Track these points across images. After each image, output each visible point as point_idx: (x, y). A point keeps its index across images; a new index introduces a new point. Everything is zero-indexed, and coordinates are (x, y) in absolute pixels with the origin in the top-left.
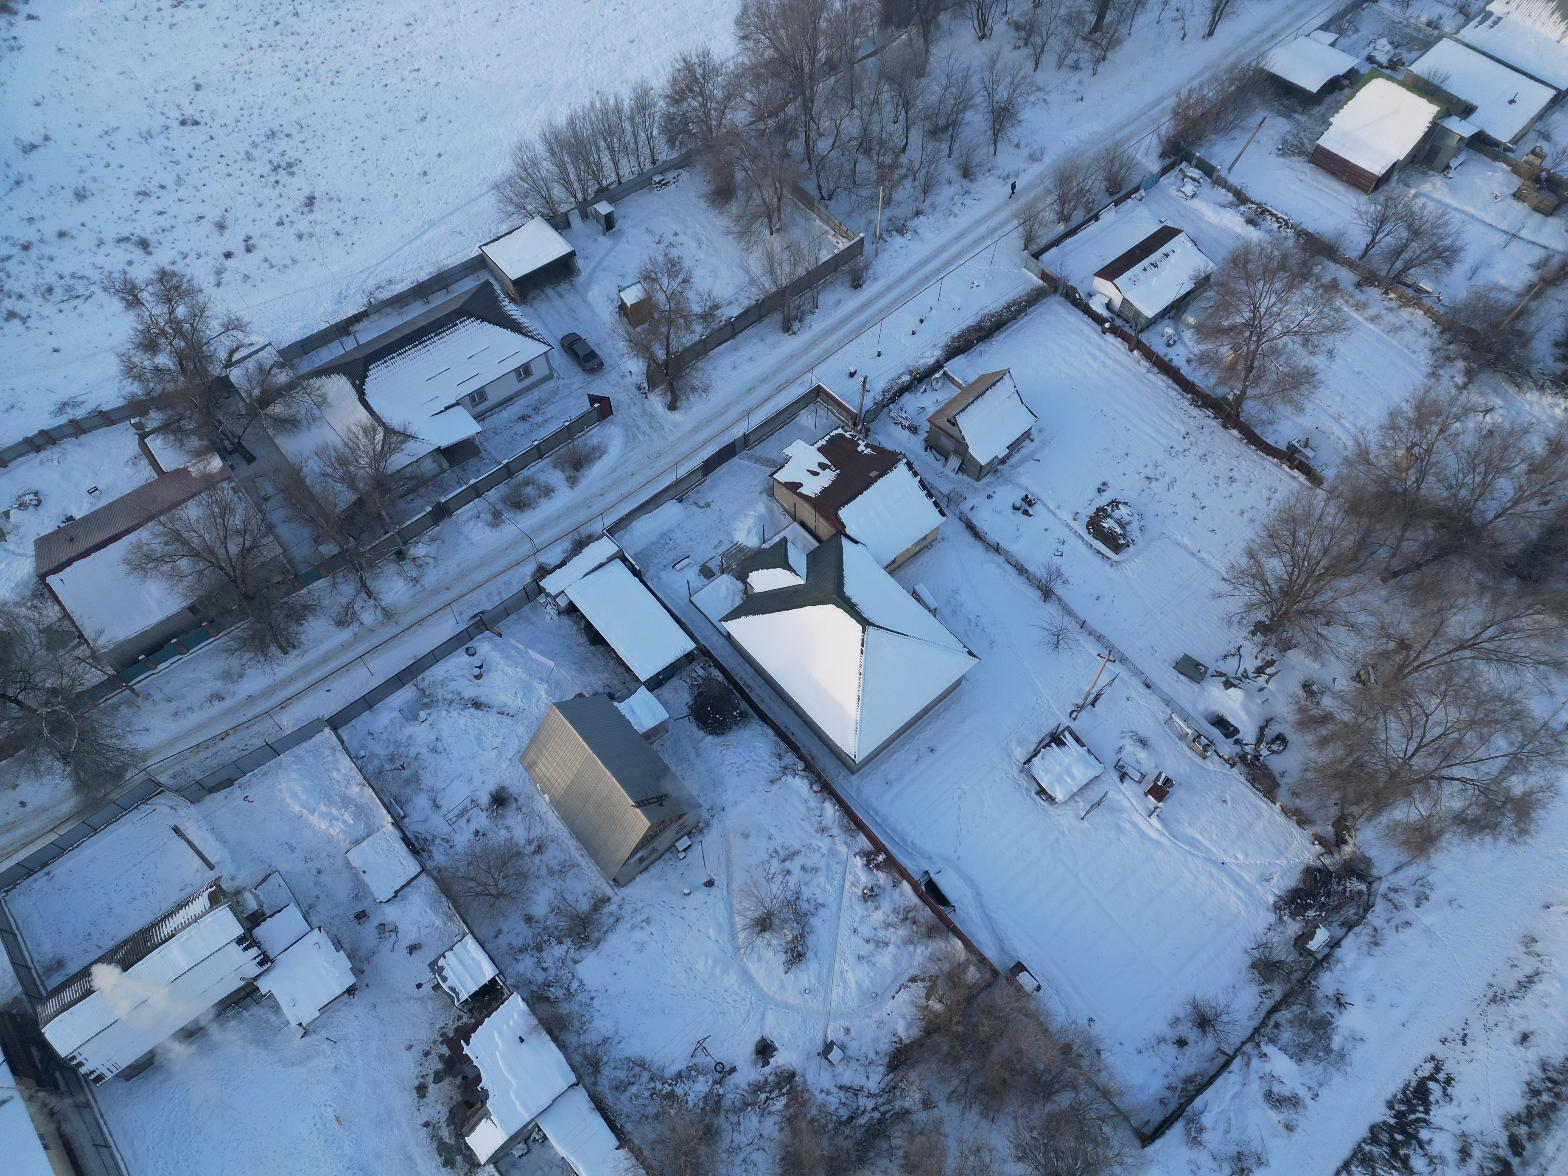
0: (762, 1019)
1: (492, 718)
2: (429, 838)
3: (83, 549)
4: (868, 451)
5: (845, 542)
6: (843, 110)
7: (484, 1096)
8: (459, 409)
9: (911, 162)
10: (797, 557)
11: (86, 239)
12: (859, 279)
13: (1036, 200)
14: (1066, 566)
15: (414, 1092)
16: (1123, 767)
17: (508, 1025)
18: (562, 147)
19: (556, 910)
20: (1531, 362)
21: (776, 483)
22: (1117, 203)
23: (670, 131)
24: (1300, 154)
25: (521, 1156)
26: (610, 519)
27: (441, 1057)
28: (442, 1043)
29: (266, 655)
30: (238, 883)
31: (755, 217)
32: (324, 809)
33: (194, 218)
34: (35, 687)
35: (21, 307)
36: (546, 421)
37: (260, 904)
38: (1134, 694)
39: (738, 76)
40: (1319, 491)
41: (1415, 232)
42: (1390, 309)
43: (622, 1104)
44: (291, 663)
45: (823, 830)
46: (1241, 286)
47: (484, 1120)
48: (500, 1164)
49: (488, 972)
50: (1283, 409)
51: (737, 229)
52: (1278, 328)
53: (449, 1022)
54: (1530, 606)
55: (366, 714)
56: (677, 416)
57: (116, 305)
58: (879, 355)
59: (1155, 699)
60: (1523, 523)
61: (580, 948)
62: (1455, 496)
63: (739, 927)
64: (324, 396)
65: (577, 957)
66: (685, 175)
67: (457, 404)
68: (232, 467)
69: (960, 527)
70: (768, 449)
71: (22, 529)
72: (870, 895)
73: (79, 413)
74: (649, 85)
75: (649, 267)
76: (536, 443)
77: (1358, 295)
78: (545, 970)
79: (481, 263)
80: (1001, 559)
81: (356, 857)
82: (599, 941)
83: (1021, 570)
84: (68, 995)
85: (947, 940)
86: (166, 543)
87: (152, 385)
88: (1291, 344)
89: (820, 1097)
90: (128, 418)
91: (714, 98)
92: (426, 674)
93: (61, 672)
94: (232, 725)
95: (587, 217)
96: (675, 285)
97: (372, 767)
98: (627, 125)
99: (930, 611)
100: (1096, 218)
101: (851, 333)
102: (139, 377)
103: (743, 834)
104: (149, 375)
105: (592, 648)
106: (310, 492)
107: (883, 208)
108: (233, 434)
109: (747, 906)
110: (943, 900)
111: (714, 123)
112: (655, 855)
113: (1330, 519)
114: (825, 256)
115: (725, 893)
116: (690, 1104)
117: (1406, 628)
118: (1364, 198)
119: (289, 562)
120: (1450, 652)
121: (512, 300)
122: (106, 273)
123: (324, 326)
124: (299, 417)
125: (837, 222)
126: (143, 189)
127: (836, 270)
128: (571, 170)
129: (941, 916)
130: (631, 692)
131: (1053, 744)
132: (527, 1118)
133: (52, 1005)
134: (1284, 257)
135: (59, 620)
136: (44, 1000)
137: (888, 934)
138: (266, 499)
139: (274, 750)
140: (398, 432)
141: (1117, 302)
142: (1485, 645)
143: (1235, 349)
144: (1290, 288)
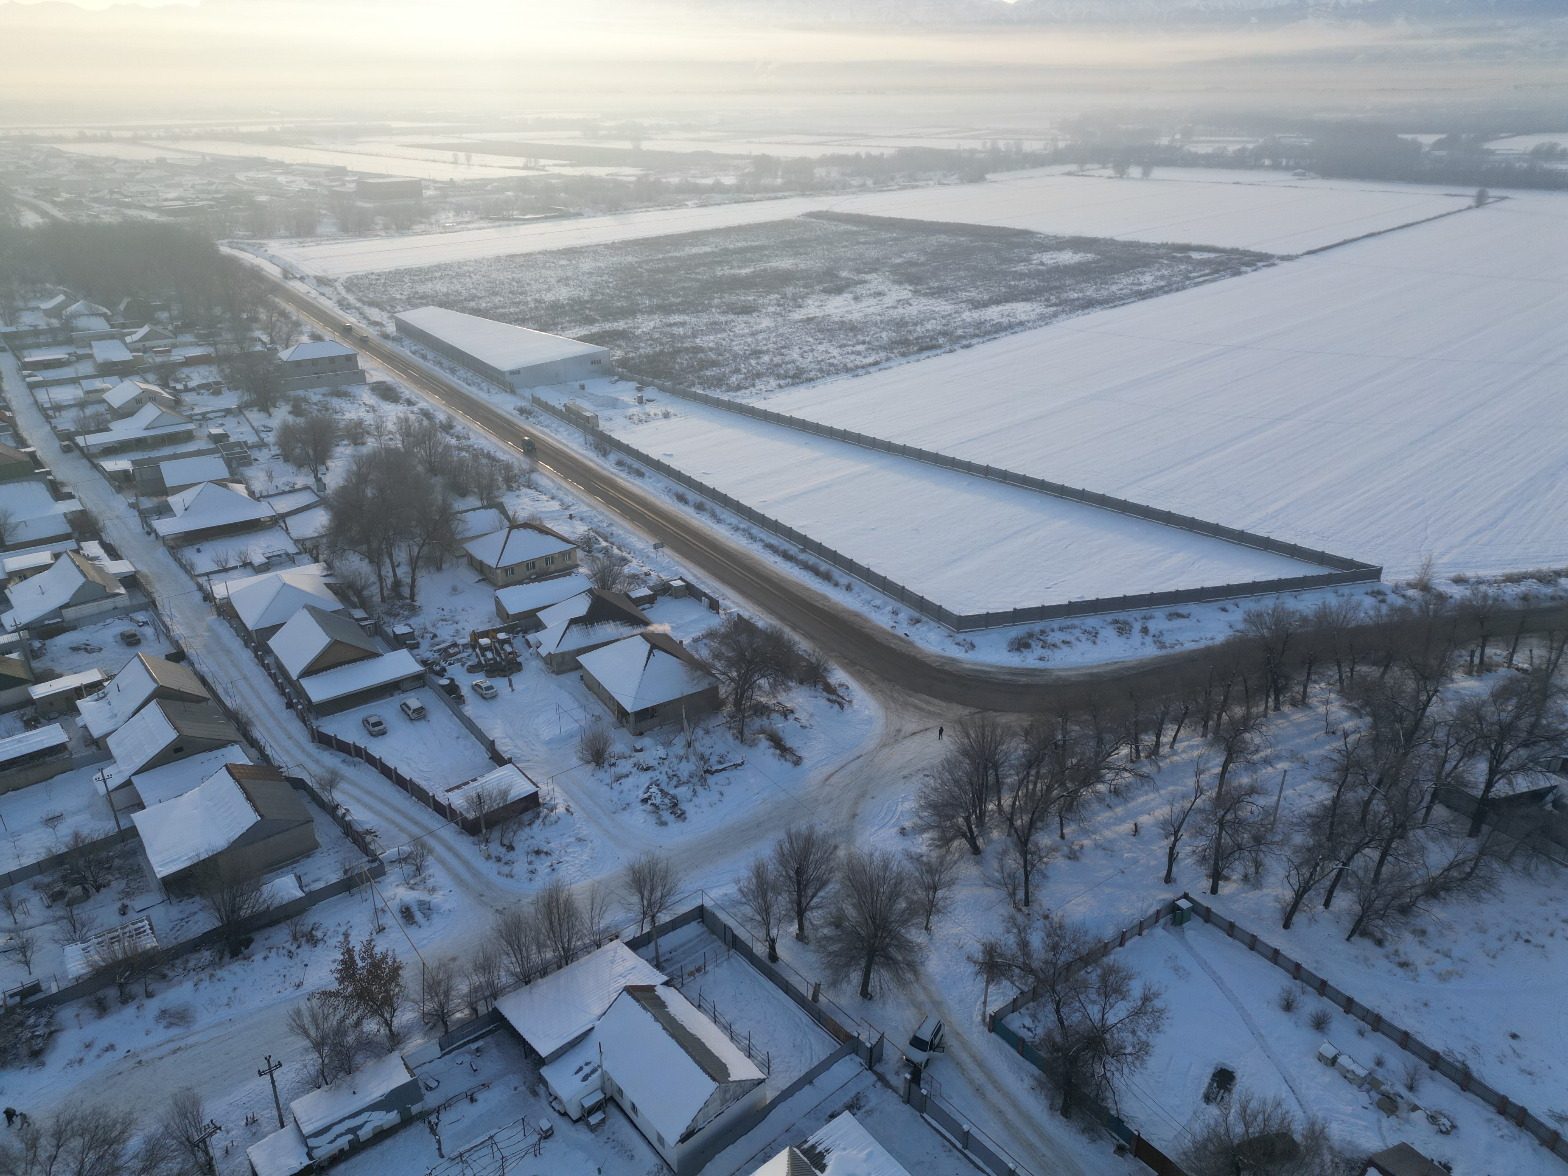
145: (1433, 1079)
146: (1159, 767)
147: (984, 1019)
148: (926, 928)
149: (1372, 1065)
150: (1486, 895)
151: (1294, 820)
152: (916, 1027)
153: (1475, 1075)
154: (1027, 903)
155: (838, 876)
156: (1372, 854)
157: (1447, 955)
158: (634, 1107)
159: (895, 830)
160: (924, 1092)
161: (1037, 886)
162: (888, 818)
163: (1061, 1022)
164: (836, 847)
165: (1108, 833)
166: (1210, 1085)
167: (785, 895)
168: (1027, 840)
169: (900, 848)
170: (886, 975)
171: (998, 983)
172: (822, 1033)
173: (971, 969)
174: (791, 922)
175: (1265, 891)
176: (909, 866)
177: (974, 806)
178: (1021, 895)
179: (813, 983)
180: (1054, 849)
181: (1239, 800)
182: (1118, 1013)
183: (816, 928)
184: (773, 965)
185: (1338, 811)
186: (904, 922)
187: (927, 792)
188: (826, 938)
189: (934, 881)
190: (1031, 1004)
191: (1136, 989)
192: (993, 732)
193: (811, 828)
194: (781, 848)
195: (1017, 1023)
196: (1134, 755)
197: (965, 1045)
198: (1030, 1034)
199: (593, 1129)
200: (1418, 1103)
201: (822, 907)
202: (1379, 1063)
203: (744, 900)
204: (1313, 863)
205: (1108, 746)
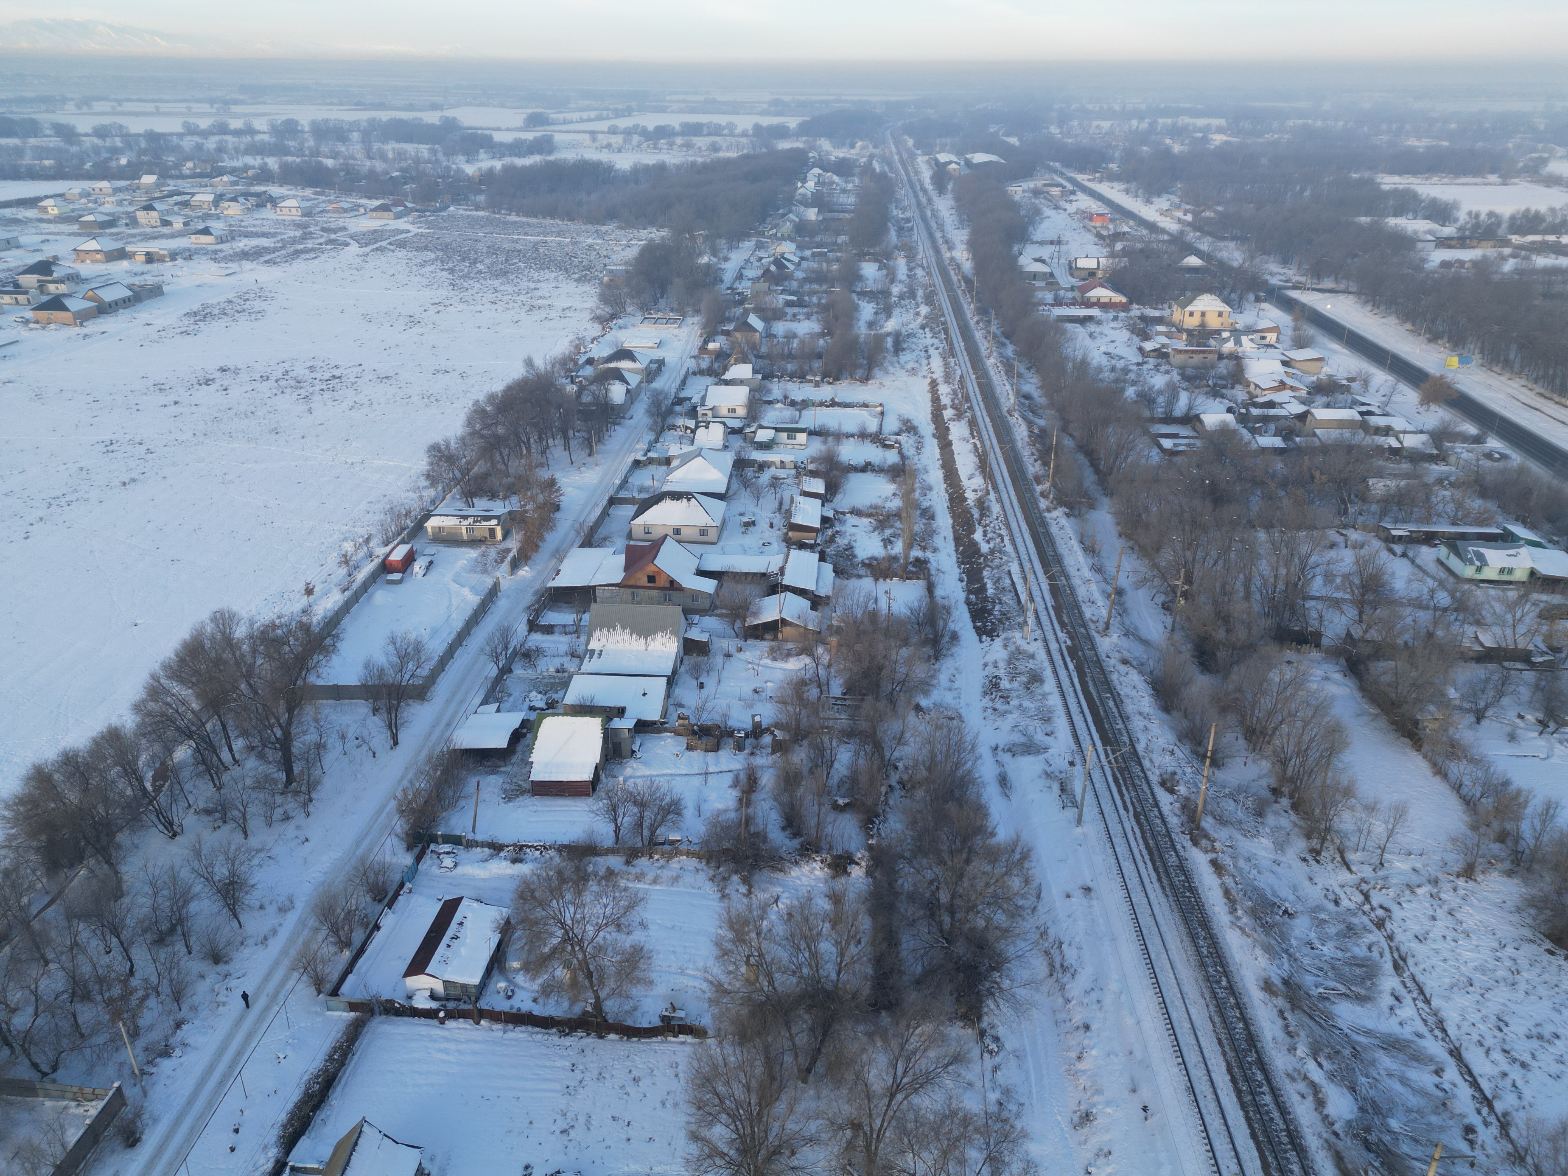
6: (34, 971)
9: (146, 980)
12: (133, 1133)
13: (306, 944)
20: (777, 850)
22: (390, 905)
24: (523, 793)
40: (709, 1041)
41: (642, 805)
42: (662, 867)
46: (539, 913)
50: (637, 991)
52: (590, 930)
54: (908, 1026)
60: (857, 967)
62: (801, 977)
77: (633, 870)
88: (608, 935)
100: (377, 927)
107: (132, 1043)
113: (733, 1059)
114: (74, 1135)
117: (847, 1110)
118: (590, 800)
120: (889, 1106)
125: (75, 1089)
127: (96, 1142)
134: (560, 873)
141: (439, 988)
142: (905, 1080)
143: (567, 965)
144: (579, 893)
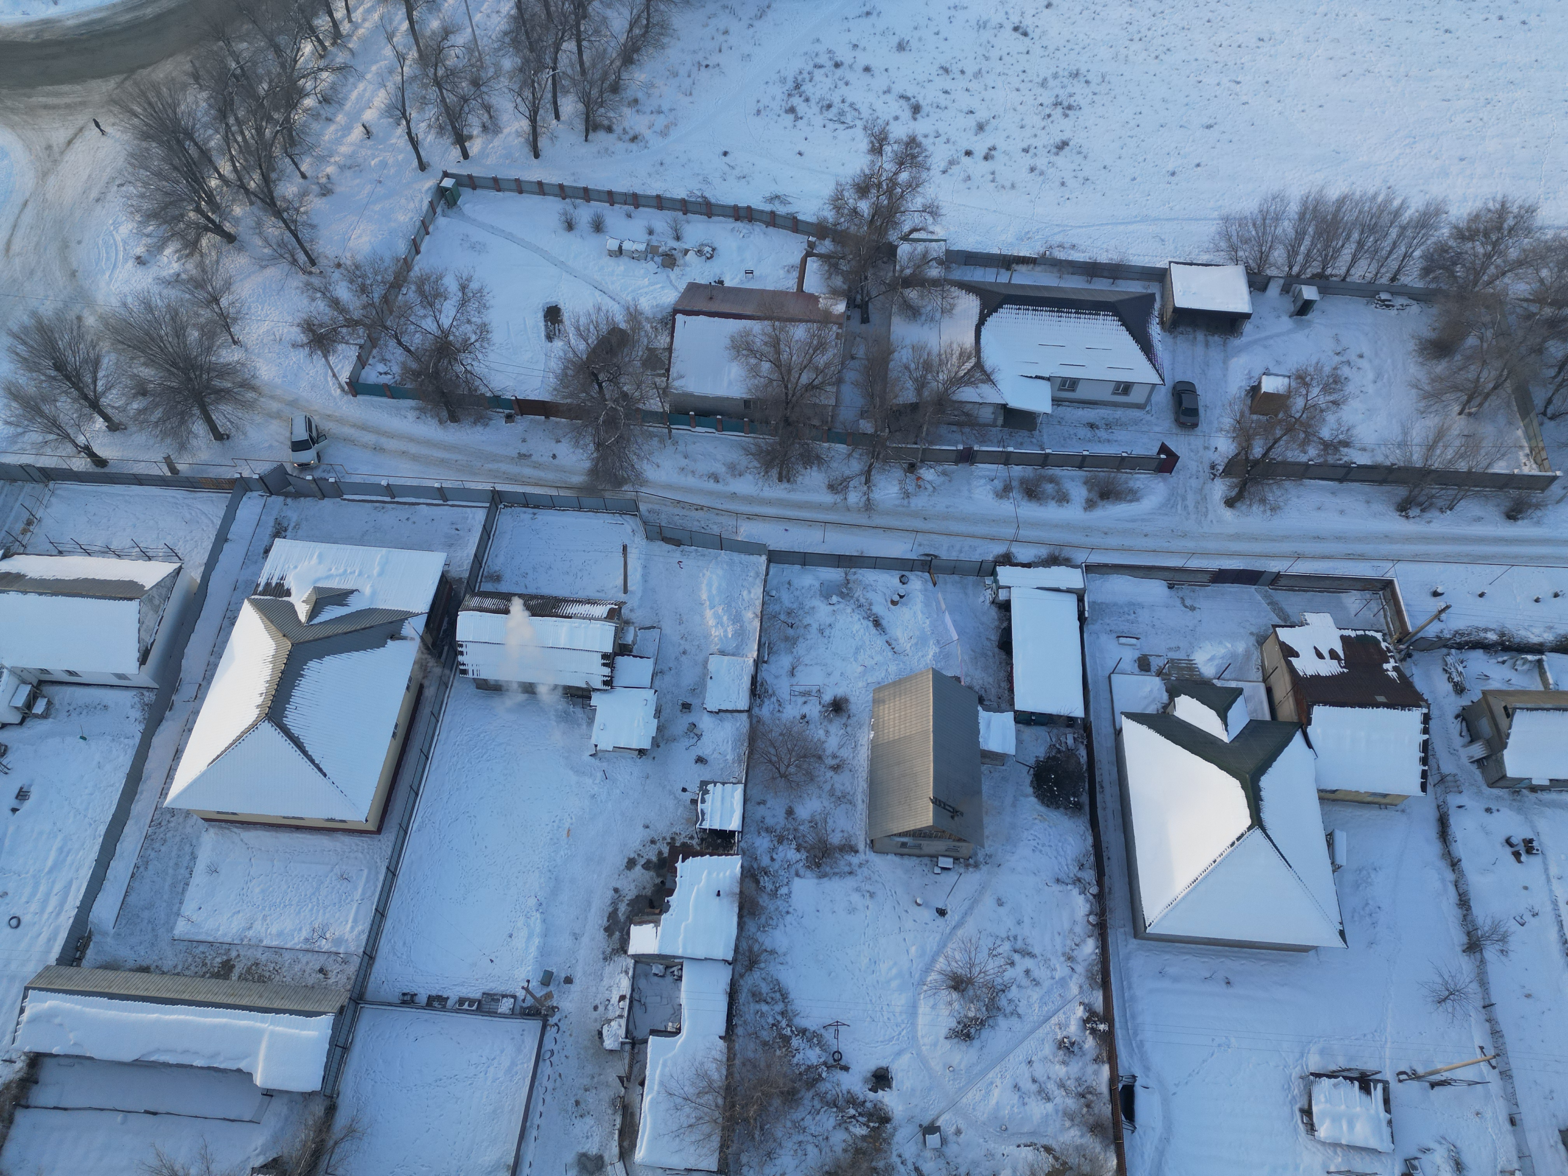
0: (899, 1054)
1: (880, 642)
2: (770, 692)
3: (713, 310)
4: (1393, 674)
5: (1298, 736)
7: (664, 908)
8: (1046, 385)
10: (1239, 715)
11: (880, 82)
12: (1520, 512)
14: (1518, 937)
15: (626, 860)
16: (1415, 1168)
17: (718, 874)
18: (1315, 217)
19: (814, 824)
21: (1273, 636)
23: (1432, 260)
25: (656, 975)
26: (1096, 558)
27: (660, 853)
28: (668, 844)
29: (767, 472)
30: (633, 617)
31: (1455, 388)
32: (720, 611)
33: (966, 110)
34: (617, 384)
35: (802, 108)
36: (1109, 441)
37: (634, 643)
38: (1488, 1114)
39: (1549, 249)
43: (749, 1009)
44: (778, 491)
45: (1070, 958)
47: (652, 925)
48: (639, 965)
49: (734, 824)
51: (1427, 388)
53: (684, 834)
55: (798, 567)
56: (1228, 514)
57: (863, 144)
58: (1482, 595)
59: (1510, 1140)
61: (808, 867)
63: (938, 966)
64: (953, 307)
65: (802, 872)
66: (1415, 308)
67: (1048, 379)
68: (849, 318)
69: (1432, 815)
70: (1291, 602)
71: (688, 269)
72: (1067, 1047)
73: (781, 210)
74: (1447, 208)
75: (1311, 370)
76: (1085, 453)
78: (773, 859)
79: (1161, 276)
80: (1450, 876)
81: (714, 663)
82: (824, 875)
83: (1464, 902)
84: (488, 603)
85: (1106, 1148)
86: (766, 344)
87: (842, 220)
89: (894, 1159)
90: (809, 234)
91: (1505, 255)
92: (860, 571)
93: (639, 387)
94: (709, 505)
95: (1288, 292)
96: (1322, 401)
97: (774, 608)
98: (1394, 232)
99: (1333, 863)
101: (1467, 555)
102: (838, 209)
103: (999, 899)
104: (846, 211)
105: (997, 650)
106: (886, 373)
108: (868, 293)
109: (957, 957)
110: (1129, 1113)
111: (1486, 278)
112: (917, 851)
114: (1500, 468)
115: (948, 931)
116: (795, 1060)
119: (832, 417)
121: (1162, 323)
122: (875, 116)
123: (995, 251)
124: (923, 310)
125: (1541, 444)
126: (948, 66)
127: (1501, 488)
128: (1307, 242)
129: (1116, 1124)
130: (999, 710)
131: (1356, 1084)
132: (680, 953)
133: (475, 601)
135: (664, 349)
136: (474, 594)
137: (1057, 1092)
138: (853, 358)
139: (721, 543)
140: (985, 372)
145: (688, 222)
146: (350, 50)
147: (343, 390)
148: (235, 342)
149: (646, 237)
150: (665, 40)
151: (495, 46)
152: (288, 434)
153: (713, 201)
154: (313, 262)
155: (105, 346)
156: (570, 46)
157: (660, 112)
158: (70, 673)
159: (130, 264)
160: (332, 480)
161: (312, 241)
162: (113, 254)
163: (409, 351)
164: (79, 318)
165: (343, 149)
166: (546, 326)
167: (63, 398)
168: (272, 198)
169: (150, 280)
170: (226, 408)
171: (334, 351)
172: (205, 495)
173: (303, 353)
174: (91, 418)
175: (506, 131)
176: (173, 294)
177: (196, 192)
178: (302, 258)
179: (160, 459)
180: (304, 194)
181: (440, 50)
182: (448, 313)
183: (123, 409)
184: (105, 470)
185: (526, 16)
186: (209, 350)
187: (134, 203)
188: (140, 412)
189: (209, 293)
190: (375, 351)
191: (451, 284)
192: (159, 94)
193: (34, 314)
194: (17, 354)
195: (372, 375)
196: (320, 49)
197: (341, 421)
198: (389, 377)
199: (45, 715)
200: (686, 247)
201: (112, 386)
202: (651, 232)
203: (20, 430)
204: (530, 81)
205: (288, 51)
